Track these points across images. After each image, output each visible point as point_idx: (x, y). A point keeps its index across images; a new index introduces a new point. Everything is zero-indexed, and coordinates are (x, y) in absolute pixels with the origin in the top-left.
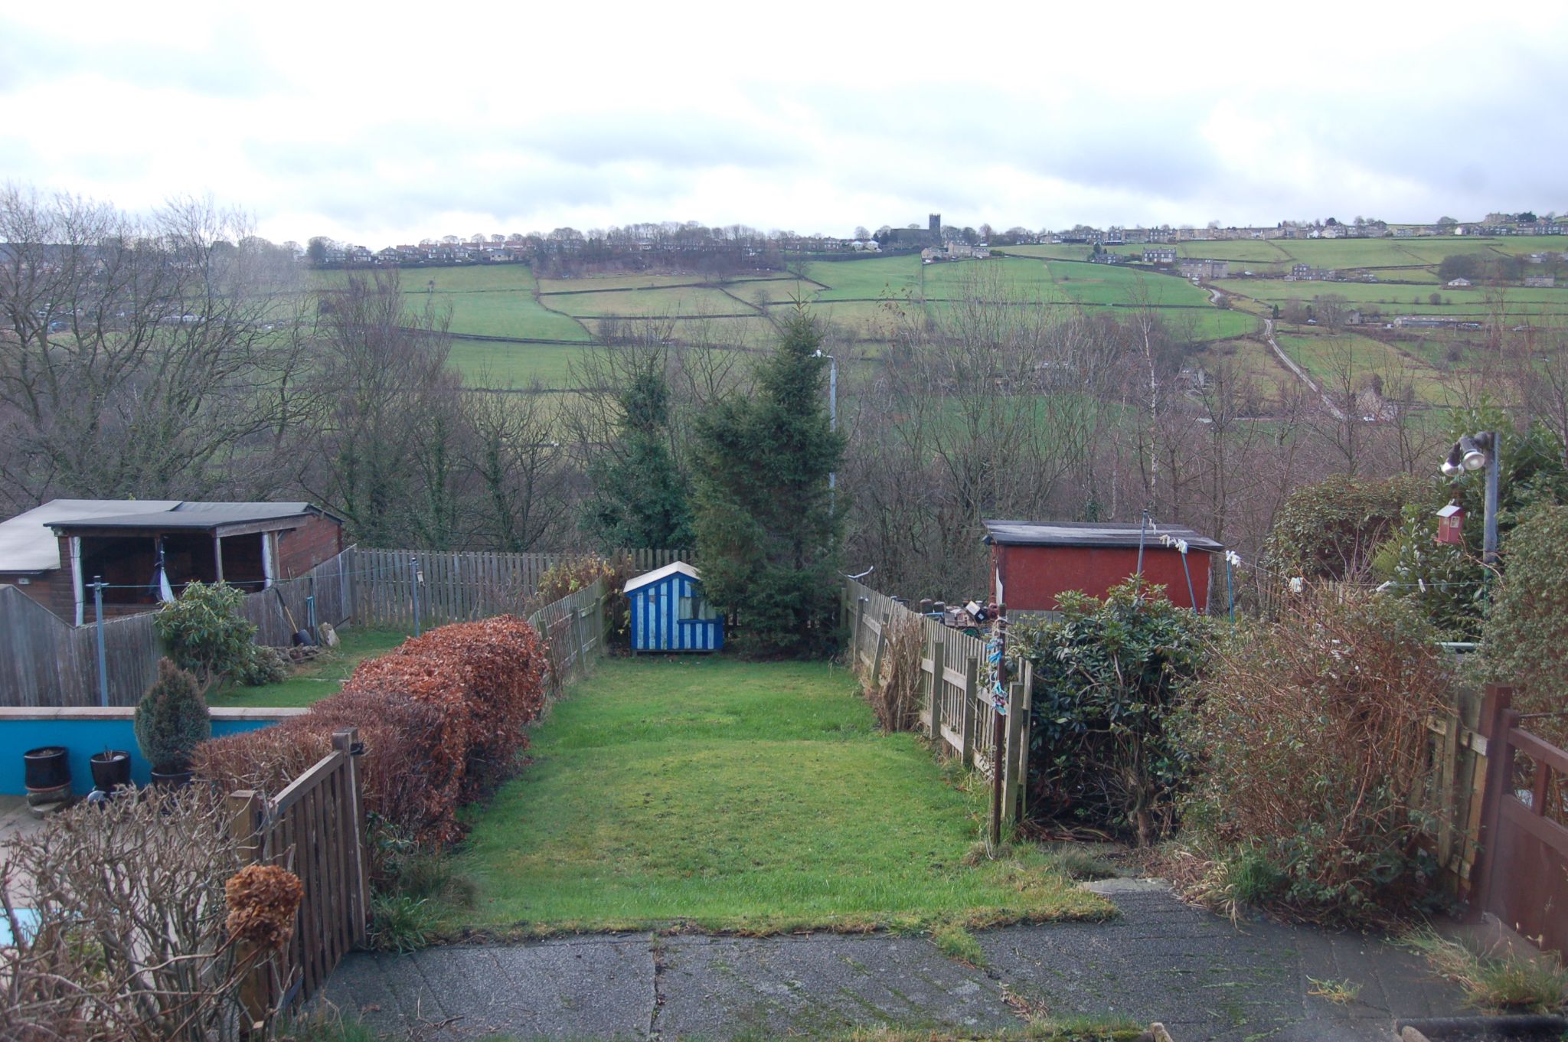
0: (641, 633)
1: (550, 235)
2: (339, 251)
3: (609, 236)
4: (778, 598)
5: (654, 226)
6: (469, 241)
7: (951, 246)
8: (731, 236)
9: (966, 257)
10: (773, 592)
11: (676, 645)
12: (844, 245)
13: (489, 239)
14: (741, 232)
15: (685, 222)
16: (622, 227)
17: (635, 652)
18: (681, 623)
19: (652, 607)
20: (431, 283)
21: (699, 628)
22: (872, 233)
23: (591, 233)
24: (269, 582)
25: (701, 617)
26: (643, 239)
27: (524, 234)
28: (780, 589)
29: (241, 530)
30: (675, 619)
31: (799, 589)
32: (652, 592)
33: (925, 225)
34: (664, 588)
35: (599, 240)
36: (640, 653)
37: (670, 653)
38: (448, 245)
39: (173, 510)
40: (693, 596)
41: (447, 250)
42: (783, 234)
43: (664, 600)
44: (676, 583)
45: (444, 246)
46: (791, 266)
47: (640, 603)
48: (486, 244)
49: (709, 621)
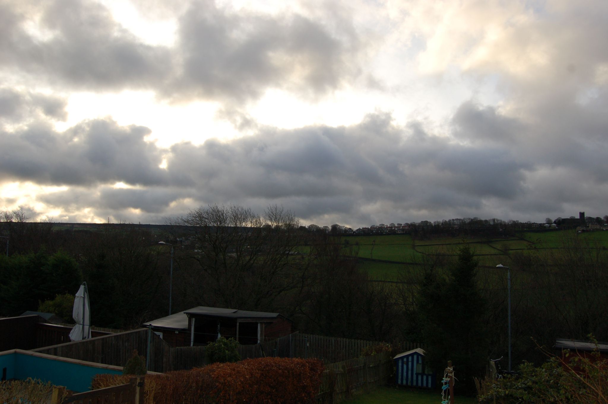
0: (400, 377)
2: (342, 230)
3: (442, 224)
5: (460, 220)
6: (388, 226)
7: (590, 225)
8: (492, 223)
9: (597, 230)
11: (415, 384)
12: (541, 226)
13: (396, 225)
14: (496, 221)
15: (472, 218)
16: (447, 220)
17: (397, 385)
18: (417, 374)
19: (405, 366)
20: (374, 241)
21: (425, 377)
22: (553, 221)
23: (435, 222)
24: (259, 342)
25: (426, 372)
26: (455, 225)
27: (409, 223)
30: (415, 372)
32: (405, 360)
33: (578, 217)
34: (410, 358)
35: (438, 225)
36: (399, 386)
37: (413, 387)
39: (234, 313)
40: (423, 363)
41: (381, 229)
42: (514, 222)
43: (410, 364)
44: (415, 357)
45: (379, 228)
46: (517, 235)
47: (400, 364)
48: (395, 227)
49: (429, 375)
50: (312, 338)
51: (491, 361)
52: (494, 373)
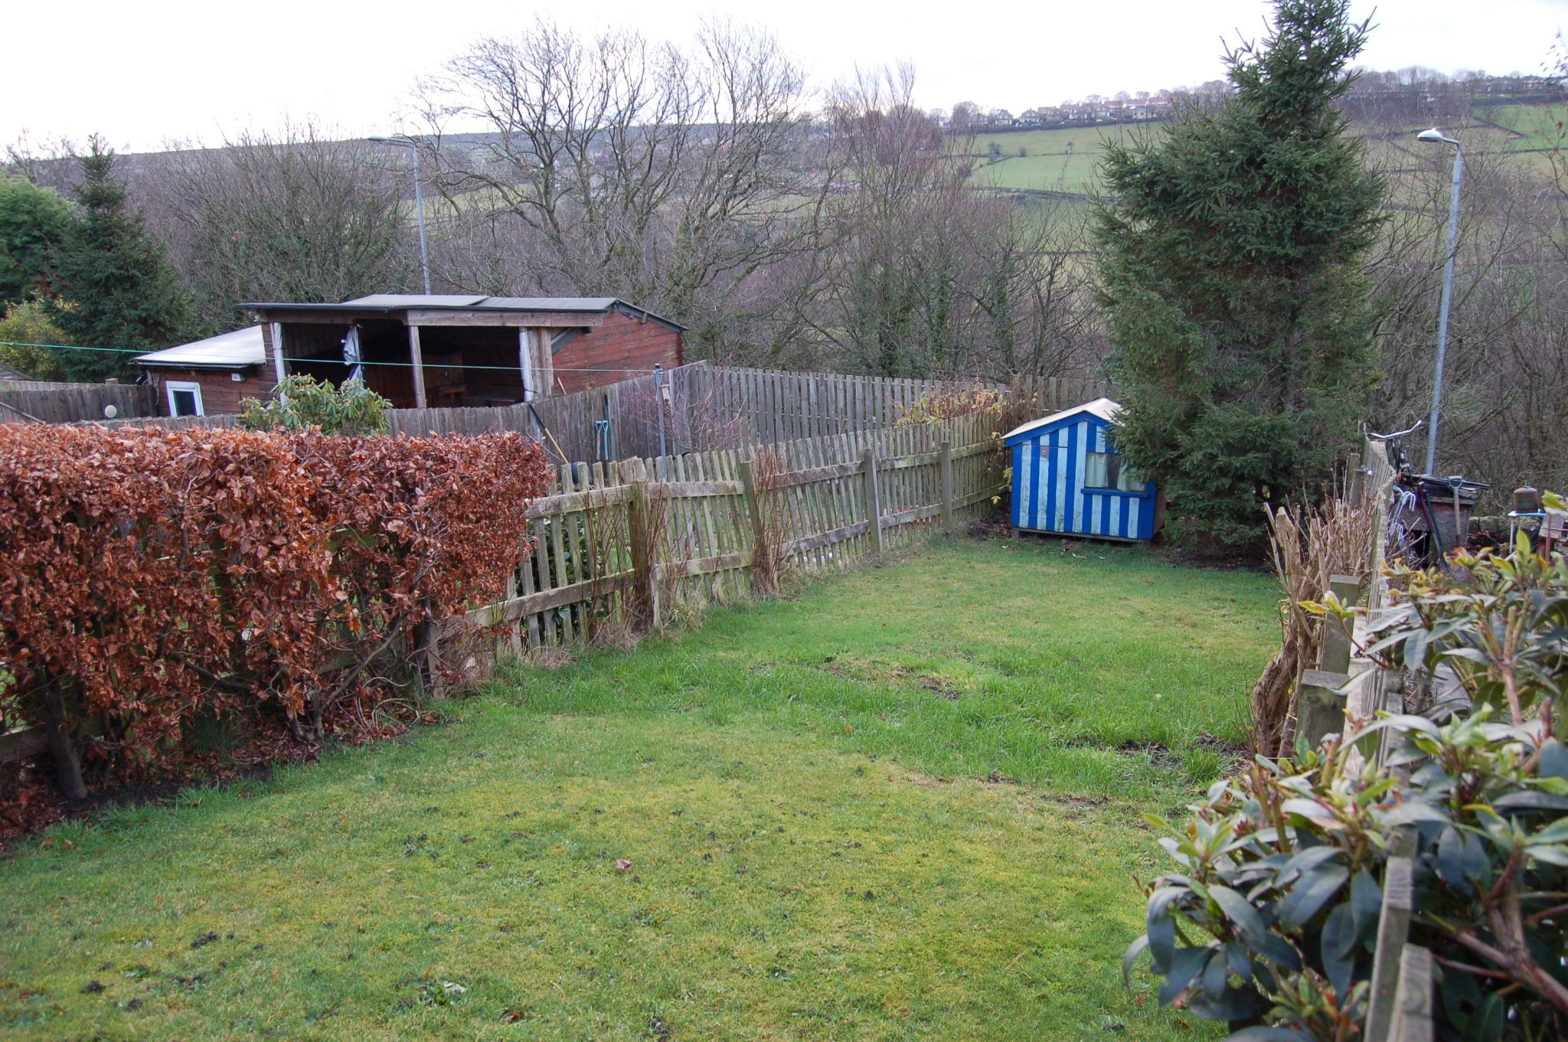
0: (1025, 504)
1: (1197, 89)
2: (982, 116)
4: (1222, 460)
6: (1112, 99)
8: (1406, 81)
10: (1215, 451)
11: (1078, 526)
12: (1549, 84)
13: (1133, 97)
14: (1419, 75)
17: (1015, 533)
18: (1088, 493)
19: (1044, 465)
20: (1070, 144)
21: (1115, 503)
24: (529, 396)
25: (1121, 486)
27: (1171, 90)
28: (1228, 445)
29: (463, 320)
30: (1079, 486)
31: (1264, 448)
32: (1045, 440)
34: (1064, 435)
36: (1024, 534)
37: (1070, 537)
38: (1090, 105)
40: (1109, 451)
41: (1089, 110)
42: (1472, 74)
43: (1062, 455)
44: (1082, 429)
45: (1085, 105)
46: (1478, 112)
47: (1027, 458)
48: (1130, 101)
49: (1133, 494)
50: (743, 377)
51: (1373, 438)
52: (1385, 485)
